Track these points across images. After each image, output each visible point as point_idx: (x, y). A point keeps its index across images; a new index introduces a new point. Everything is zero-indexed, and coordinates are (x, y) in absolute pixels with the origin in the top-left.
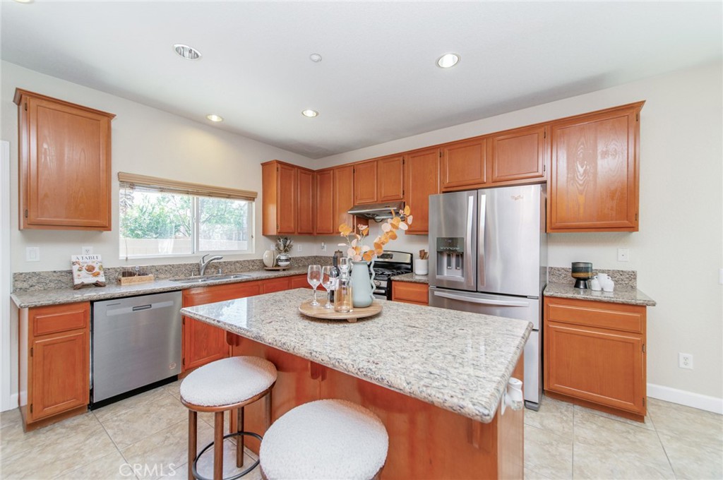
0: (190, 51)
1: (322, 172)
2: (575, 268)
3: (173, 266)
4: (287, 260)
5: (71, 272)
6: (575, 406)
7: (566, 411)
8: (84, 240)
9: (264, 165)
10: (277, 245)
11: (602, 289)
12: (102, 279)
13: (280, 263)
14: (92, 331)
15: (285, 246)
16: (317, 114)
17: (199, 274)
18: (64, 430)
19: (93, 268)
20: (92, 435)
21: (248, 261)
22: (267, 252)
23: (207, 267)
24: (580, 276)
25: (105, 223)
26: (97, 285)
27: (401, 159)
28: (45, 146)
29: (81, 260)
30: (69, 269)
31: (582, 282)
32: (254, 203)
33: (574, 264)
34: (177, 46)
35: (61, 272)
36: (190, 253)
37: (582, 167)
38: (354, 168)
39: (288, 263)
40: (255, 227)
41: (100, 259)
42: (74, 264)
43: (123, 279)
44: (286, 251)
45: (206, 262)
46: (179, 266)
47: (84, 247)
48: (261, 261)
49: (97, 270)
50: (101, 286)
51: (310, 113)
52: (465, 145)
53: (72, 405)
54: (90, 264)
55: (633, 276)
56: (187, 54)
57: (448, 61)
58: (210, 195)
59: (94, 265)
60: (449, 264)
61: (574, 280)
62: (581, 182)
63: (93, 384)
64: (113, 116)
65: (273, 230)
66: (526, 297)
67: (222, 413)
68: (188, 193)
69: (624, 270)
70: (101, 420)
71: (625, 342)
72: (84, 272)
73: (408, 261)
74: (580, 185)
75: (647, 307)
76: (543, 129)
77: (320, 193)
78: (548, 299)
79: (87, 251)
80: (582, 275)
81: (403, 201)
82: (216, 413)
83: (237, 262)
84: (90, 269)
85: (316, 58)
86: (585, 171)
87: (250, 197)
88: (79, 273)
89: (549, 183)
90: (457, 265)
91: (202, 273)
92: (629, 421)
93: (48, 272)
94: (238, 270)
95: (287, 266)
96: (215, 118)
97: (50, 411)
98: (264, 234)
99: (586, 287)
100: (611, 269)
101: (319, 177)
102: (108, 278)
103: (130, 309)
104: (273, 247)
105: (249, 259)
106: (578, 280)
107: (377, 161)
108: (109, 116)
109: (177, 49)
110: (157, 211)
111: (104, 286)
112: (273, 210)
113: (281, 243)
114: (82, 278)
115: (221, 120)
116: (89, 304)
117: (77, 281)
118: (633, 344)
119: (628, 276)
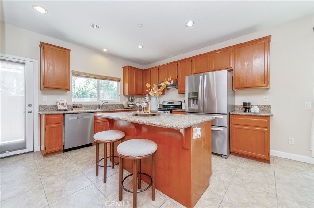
0: (97, 26)
1: (146, 70)
2: (245, 104)
3: (90, 105)
4: (132, 105)
5: (57, 105)
6: (243, 158)
7: (239, 159)
8: (61, 94)
9: (123, 68)
10: (129, 99)
11: (255, 112)
12: (67, 108)
13: (130, 106)
14: (64, 124)
15: (132, 99)
16: (143, 47)
17: (100, 109)
18: (55, 157)
19: (64, 104)
20: (64, 158)
21: (118, 105)
22: (125, 102)
23: (102, 106)
24: (247, 107)
25: (67, 88)
26: (65, 110)
27: (176, 63)
28: (49, 61)
29: (60, 101)
30: (56, 104)
31: (247, 109)
32: (120, 83)
33: (244, 102)
34: (92, 24)
35: (53, 105)
36: (96, 101)
37: (247, 63)
38: (158, 68)
39: (133, 106)
40: (121, 92)
41: (66, 101)
42: (58, 102)
43: (73, 108)
44: (132, 101)
45: (102, 104)
46: (92, 105)
47: (61, 97)
48: (123, 105)
49: (65, 105)
50: (66, 110)
51: (140, 47)
52: (201, 57)
53: (58, 149)
54: (63, 103)
55: (269, 107)
56: (95, 27)
57: (190, 24)
58: (104, 79)
59: (64, 103)
60: (193, 103)
61: (244, 109)
62: (246, 69)
63: (64, 143)
64: (71, 50)
65: (127, 93)
66: (222, 114)
67: (107, 143)
68: (95, 78)
69: (266, 105)
70: (67, 155)
71: (261, 131)
72: (61, 105)
73: (180, 104)
74: (246, 70)
75: (270, 117)
76: (231, 48)
77: (146, 78)
78: (232, 115)
79: (62, 98)
80: (247, 106)
81: (177, 80)
82: (105, 143)
83: (113, 105)
84: (63, 104)
85: (140, 26)
86: (248, 64)
87: (118, 80)
88: (59, 105)
89: (234, 70)
90: (196, 103)
91: (101, 108)
92: (263, 163)
93: (49, 105)
94: (114, 108)
95: (132, 107)
96: (105, 50)
97: (51, 150)
98: (124, 95)
99: (249, 111)
100: (261, 105)
101: (145, 72)
102: (68, 108)
103: (76, 118)
104: (127, 100)
105: (118, 104)
106: (246, 108)
107: (167, 65)
108: (69, 50)
109: (92, 26)
110: (84, 90)
111: (68, 110)
112: (127, 85)
113: (130, 98)
114: (60, 107)
115: (107, 51)
116: (63, 115)
117: (59, 108)
118: (264, 131)
119: (267, 107)
